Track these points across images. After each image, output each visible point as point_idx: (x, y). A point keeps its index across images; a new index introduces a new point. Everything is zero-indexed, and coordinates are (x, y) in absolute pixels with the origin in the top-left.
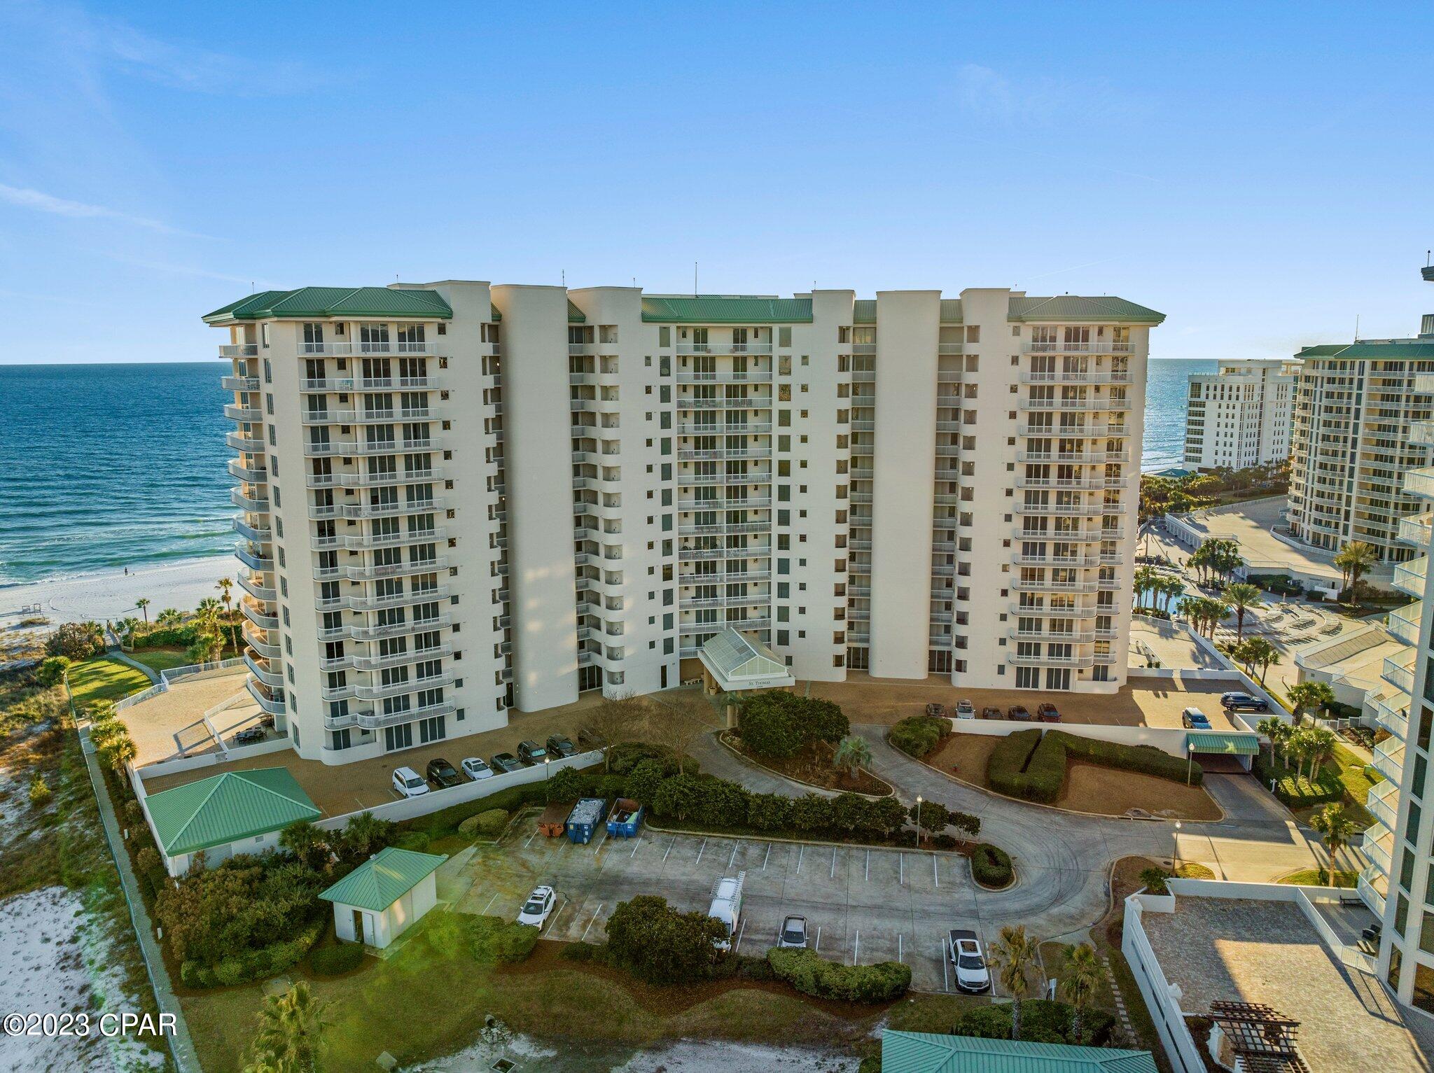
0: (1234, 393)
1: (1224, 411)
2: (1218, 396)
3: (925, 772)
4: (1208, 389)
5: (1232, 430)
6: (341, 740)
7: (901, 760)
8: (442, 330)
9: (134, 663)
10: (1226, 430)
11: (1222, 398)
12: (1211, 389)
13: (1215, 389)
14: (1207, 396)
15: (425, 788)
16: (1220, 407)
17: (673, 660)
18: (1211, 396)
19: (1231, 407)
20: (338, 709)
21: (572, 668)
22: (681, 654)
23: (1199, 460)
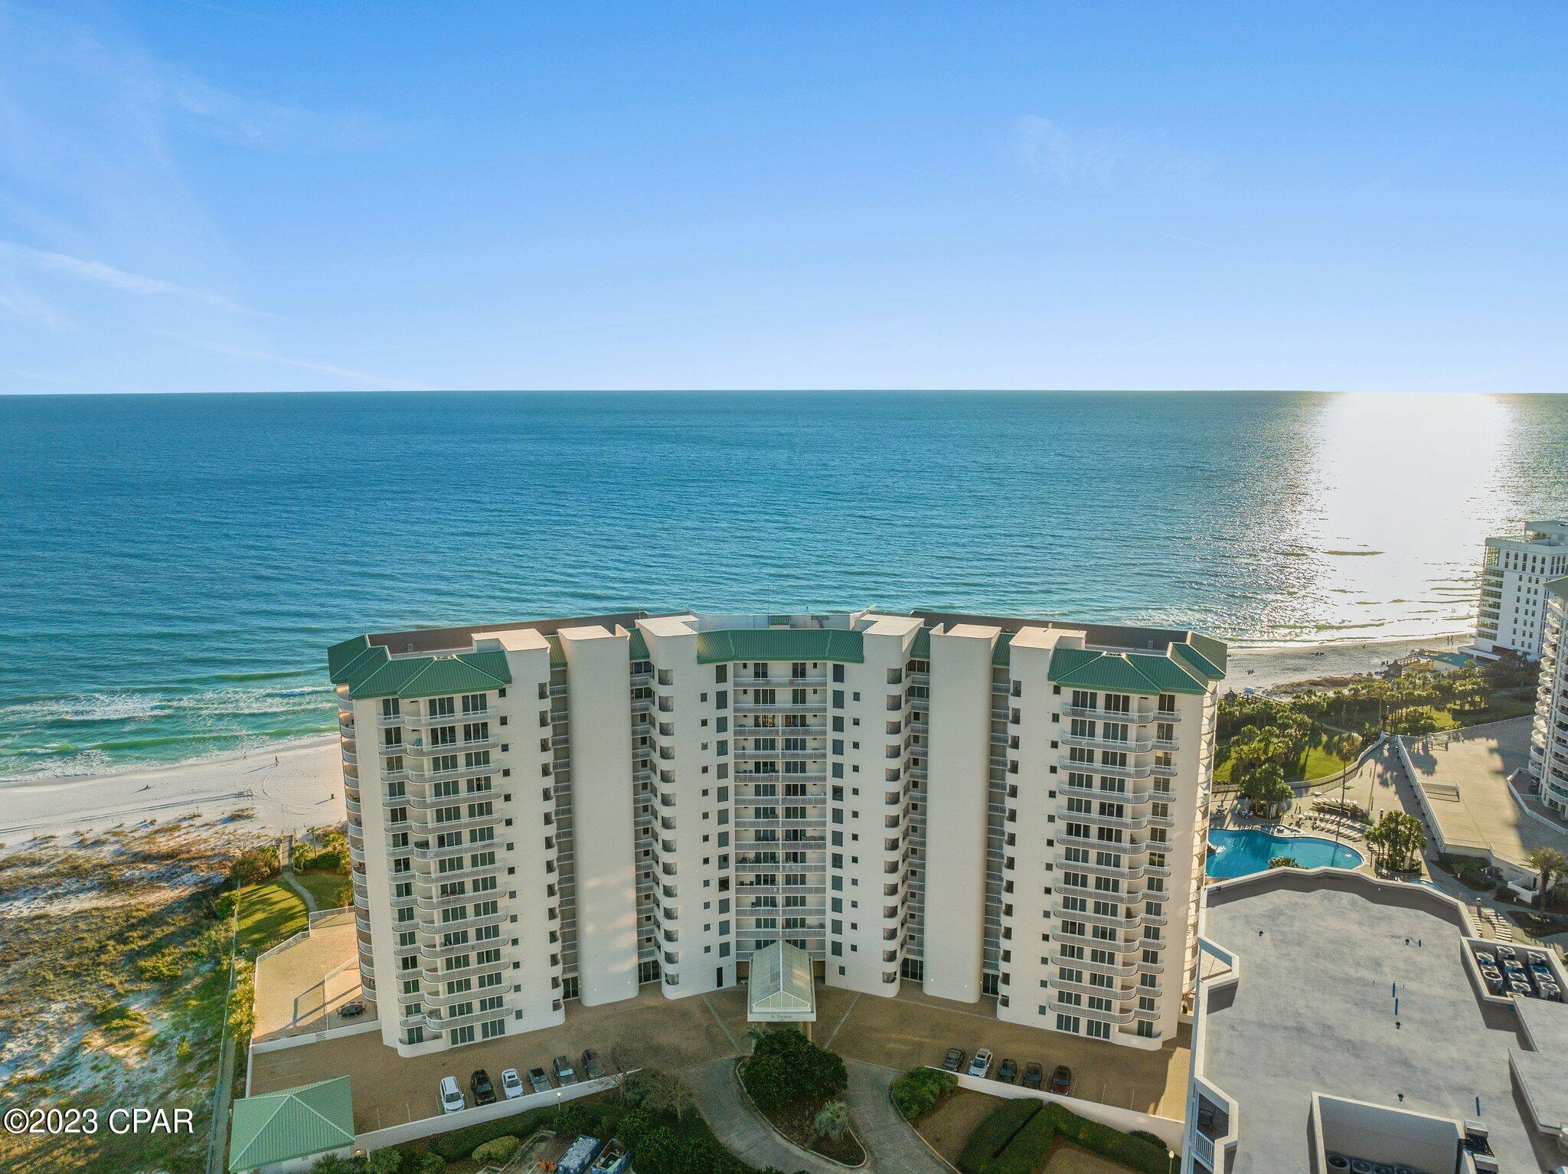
0: (1538, 565)
1: (1525, 584)
2: (1520, 567)
3: (909, 1138)
4: (1508, 557)
5: (1534, 608)
6: (415, 1036)
7: (893, 1118)
8: (503, 693)
9: (299, 888)
10: (1527, 607)
11: (1524, 568)
12: (1512, 557)
13: (1516, 558)
14: (1507, 565)
15: (460, 1103)
16: (1520, 579)
17: (729, 963)
18: (1511, 566)
19: (1534, 580)
20: (412, 1009)
21: (632, 963)
22: (738, 955)
23: (1494, 637)
